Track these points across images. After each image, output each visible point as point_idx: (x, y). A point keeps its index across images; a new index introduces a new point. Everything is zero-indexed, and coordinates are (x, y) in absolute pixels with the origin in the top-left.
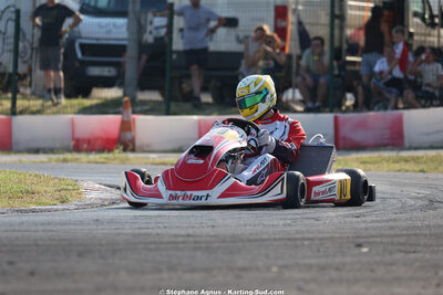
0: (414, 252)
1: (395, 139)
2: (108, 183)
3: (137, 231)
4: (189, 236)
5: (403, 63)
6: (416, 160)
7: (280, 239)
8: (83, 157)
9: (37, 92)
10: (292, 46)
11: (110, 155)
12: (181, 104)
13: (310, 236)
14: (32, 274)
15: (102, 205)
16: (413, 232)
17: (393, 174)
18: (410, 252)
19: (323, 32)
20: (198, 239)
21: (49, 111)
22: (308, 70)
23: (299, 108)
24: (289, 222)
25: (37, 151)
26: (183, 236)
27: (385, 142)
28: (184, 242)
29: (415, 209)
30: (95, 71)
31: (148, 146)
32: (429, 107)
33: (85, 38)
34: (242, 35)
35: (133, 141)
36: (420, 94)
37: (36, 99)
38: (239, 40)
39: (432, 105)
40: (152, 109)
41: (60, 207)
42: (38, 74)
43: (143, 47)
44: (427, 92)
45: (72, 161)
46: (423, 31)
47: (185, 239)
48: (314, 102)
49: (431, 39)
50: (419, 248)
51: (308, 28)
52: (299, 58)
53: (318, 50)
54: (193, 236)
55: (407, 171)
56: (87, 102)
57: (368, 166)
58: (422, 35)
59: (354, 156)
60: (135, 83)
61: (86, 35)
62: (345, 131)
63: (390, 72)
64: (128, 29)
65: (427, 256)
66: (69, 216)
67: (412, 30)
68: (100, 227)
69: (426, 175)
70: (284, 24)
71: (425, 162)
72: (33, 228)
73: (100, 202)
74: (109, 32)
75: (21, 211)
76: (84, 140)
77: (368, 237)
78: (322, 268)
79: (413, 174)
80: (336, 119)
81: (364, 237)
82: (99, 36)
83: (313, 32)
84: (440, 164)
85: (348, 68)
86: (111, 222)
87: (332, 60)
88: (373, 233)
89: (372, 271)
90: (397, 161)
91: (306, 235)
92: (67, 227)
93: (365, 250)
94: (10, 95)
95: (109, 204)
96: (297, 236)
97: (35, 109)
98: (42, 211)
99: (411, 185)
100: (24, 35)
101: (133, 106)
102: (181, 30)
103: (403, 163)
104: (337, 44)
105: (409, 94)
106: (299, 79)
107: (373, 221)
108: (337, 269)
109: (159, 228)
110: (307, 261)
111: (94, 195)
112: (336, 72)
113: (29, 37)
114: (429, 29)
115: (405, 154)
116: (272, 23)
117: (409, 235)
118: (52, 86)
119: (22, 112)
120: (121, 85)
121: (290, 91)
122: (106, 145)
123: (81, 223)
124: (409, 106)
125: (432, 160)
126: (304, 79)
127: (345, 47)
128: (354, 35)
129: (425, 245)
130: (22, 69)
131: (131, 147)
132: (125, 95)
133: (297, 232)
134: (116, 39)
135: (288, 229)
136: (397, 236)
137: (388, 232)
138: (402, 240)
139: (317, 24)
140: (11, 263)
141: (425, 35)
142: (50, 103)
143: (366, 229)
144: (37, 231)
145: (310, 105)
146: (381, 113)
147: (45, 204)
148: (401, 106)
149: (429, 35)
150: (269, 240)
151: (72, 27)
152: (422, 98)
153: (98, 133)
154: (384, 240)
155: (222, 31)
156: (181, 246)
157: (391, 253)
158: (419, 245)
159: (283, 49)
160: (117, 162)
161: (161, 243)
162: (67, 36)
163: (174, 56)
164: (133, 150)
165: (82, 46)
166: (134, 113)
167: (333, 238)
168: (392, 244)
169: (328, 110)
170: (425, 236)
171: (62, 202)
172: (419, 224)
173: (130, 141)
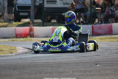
0: (113, 66)
1: (110, 32)
2: (25, 47)
3: (31, 62)
4: (46, 62)
6: (116, 38)
8: (19, 39)
9: (5, 21)
11: (26, 39)
12: (47, 23)
13: (82, 62)
15: (23, 54)
16: (113, 60)
17: (109, 42)
18: (111, 66)
20: (49, 63)
21: (8, 26)
24: (77, 58)
25: (5, 38)
26: (45, 63)
27: (107, 33)
28: (45, 65)
30: (21, 14)
31: (38, 35)
33: (19, 4)
34: (65, 2)
35: (33, 34)
37: (5, 23)
38: (64, 4)
40: (39, 25)
41: (10, 55)
43: (36, 7)
45: (15, 40)
47: (46, 64)
50: (114, 65)
55: (113, 41)
56: (20, 23)
57: (102, 40)
58: (117, 1)
60: (33, 17)
62: (95, 30)
64: (31, 1)
65: (116, 67)
66: (13, 58)
73: (22, 53)
74: (26, 2)
76: (19, 34)
77: (99, 62)
78: (85, 71)
79: (115, 42)
80: (92, 26)
81: (98, 62)
82: (23, 4)
85: (96, 11)
86: (24, 59)
88: (101, 60)
89: (100, 72)
90: (110, 38)
93: (98, 66)
98: (5, 56)
99: (114, 45)
101: (33, 24)
102: (47, 1)
103: (112, 39)
108: (89, 72)
109: (38, 60)
110: (81, 69)
111: (20, 51)
113: (2, 4)
115: (113, 36)
117: (111, 61)
120: (29, 18)
122: (25, 36)
123: (16, 59)
128: (97, 1)
129: (116, 64)
131: (32, 36)
132: (31, 21)
133: (79, 61)
134: (27, 4)
135: (76, 60)
136: (108, 61)
137: (106, 60)
138: (109, 62)
143: (99, 59)
144: (2, 62)
147: (6, 54)
150: (70, 63)
153: (23, 32)
154: (104, 62)
155: (58, 1)
156: (44, 66)
157: (106, 66)
160: (29, 40)
161: (38, 65)
163: (45, 9)
164: (33, 37)
165: (18, 7)
166: (33, 26)
167: (89, 62)
168: (106, 63)
169: (90, 24)
170: (116, 61)
171: (11, 53)
172: (115, 57)
173: (32, 34)
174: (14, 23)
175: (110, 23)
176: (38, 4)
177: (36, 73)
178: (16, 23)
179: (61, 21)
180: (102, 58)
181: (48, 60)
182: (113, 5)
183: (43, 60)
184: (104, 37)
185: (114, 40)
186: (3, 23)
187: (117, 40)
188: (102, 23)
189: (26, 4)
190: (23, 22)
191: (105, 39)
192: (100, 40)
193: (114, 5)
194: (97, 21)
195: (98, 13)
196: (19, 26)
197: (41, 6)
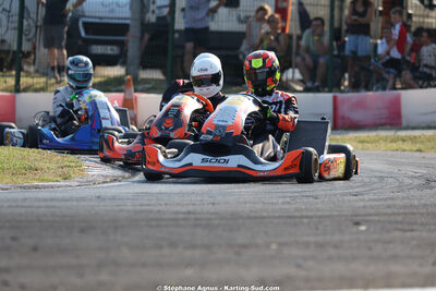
0: (412, 230)
1: (393, 119)
3: (138, 208)
4: (189, 213)
5: (401, 43)
7: (279, 217)
9: (41, 70)
10: (292, 26)
13: (310, 214)
14: (35, 249)
15: (104, 182)
16: (410, 211)
17: (390, 153)
18: (408, 231)
19: (323, 12)
20: (198, 216)
21: (52, 89)
22: (308, 50)
23: (299, 88)
24: (288, 200)
26: (184, 213)
27: (383, 121)
28: (184, 219)
29: (413, 188)
30: (98, 49)
32: (426, 87)
33: (89, 17)
34: (243, 15)
35: (135, 119)
36: (418, 74)
37: (40, 77)
38: (240, 20)
39: (429, 86)
41: (62, 183)
42: (42, 51)
43: (145, 26)
44: (425, 73)
46: (421, 13)
47: (187, 216)
48: (314, 82)
49: (426, 20)
50: (415, 227)
51: (308, 8)
52: (300, 38)
53: (319, 31)
54: (194, 213)
55: (405, 150)
57: (366, 145)
58: (420, 16)
59: (352, 135)
60: (137, 61)
61: (91, 14)
62: (344, 111)
63: (388, 53)
65: (424, 234)
67: (410, 12)
68: (102, 204)
69: (423, 154)
70: (284, 4)
71: (422, 142)
72: (37, 204)
73: (102, 179)
74: (112, 11)
75: (24, 188)
77: (365, 215)
78: (321, 246)
79: (410, 153)
80: (335, 98)
82: (101, 15)
83: (313, 12)
86: (113, 198)
87: (331, 41)
88: (372, 211)
89: (370, 249)
90: (394, 140)
91: (305, 213)
92: (69, 203)
93: (363, 228)
94: (14, 73)
95: (111, 181)
96: (297, 214)
97: (38, 86)
98: (44, 187)
99: (409, 164)
100: (29, 13)
101: (135, 84)
102: (183, 10)
103: (400, 142)
104: (336, 25)
105: (407, 75)
106: (299, 59)
107: (370, 200)
108: (336, 247)
109: (160, 205)
110: (305, 239)
111: (96, 172)
112: (336, 53)
113: (33, 15)
114: (427, 10)
115: (402, 133)
116: (273, 3)
117: (405, 214)
118: (56, 64)
119: (26, 90)
121: (290, 71)
123: (83, 199)
124: (407, 87)
125: (429, 139)
126: (304, 59)
127: (344, 27)
129: (422, 224)
130: (26, 47)
132: (127, 74)
133: (297, 210)
134: (119, 18)
135: (287, 206)
136: (394, 214)
137: (385, 211)
138: (400, 218)
139: (317, 5)
140: (14, 239)
141: (424, 16)
142: (53, 81)
143: (364, 207)
145: (309, 84)
146: (379, 93)
147: (50, 181)
148: (399, 86)
149: (428, 17)
150: (269, 217)
151: (75, 6)
152: (420, 78)
154: (382, 218)
155: (223, 11)
156: (182, 222)
157: (388, 231)
158: (416, 223)
159: (284, 29)
161: (162, 220)
162: (70, 14)
163: (177, 35)
165: (85, 24)
166: (136, 91)
167: (331, 216)
168: (390, 222)
169: (326, 89)
170: (422, 214)
171: (65, 179)
172: (416, 203)
173: (132, 119)
180: (372, 203)
181: (194, 204)
183: (178, 204)
184: (372, 134)
185: (405, 145)
186: (32, 77)
187: (418, 146)
191: (375, 141)
192: (360, 146)
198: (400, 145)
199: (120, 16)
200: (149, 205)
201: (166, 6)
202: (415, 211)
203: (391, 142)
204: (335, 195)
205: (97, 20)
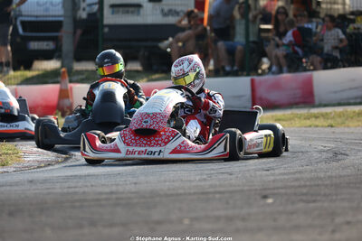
0: (314, 201)
1: (306, 98)
3: (65, 190)
4: (112, 193)
6: (325, 116)
13: (222, 189)
15: (38, 167)
16: (316, 183)
17: (304, 129)
18: (308, 202)
20: (120, 196)
24: (205, 177)
26: (106, 193)
27: (297, 100)
28: (107, 199)
29: (321, 162)
30: (34, 45)
33: (25, 16)
34: (166, 9)
35: (70, 107)
38: (165, 14)
39: (340, 67)
40: (87, 78)
43: (77, 23)
47: (109, 196)
49: (336, 6)
50: (319, 198)
54: (115, 193)
55: (317, 126)
56: (29, 74)
57: (283, 123)
58: (327, 3)
59: (269, 114)
60: (71, 55)
61: (26, 14)
62: (261, 92)
64: (63, 6)
65: (326, 204)
66: (8, 179)
68: (33, 187)
69: (333, 129)
71: (333, 118)
73: (36, 164)
74: (47, 10)
77: (274, 189)
78: (230, 219)
79: (322, 129)
80: (252, 81)
81: (269, 189)
82: (35, 14)
84: (347, 119)
85: (263, 35)
86: (45, 181)
88: (280, 184)
89: (275, 220)
90: (308, 118)
91: (218, 189)
93: (270, 201)
95: (45, 166)
96: (211, 190)
99: (320, 139)
101: (69, 76)
102: (112, 6)
103: (314, 119)
107: (280, 174)
108: (243, 219)
109: (86, 186)
110: (217, 213)
111: (31, 158)
115: (315, 111)
117: (311, 186)
120: (59, 57)
123: (17, 184)
125: (340, 115)
129: (325, 195)
131: (69, 112)
132: (62, 67)
133: (211, 186)
134: (52, 16)
135: (203, 183)
136: (300, 186)
137: (293, 184)
138: (305, 190)
143: (274, 181)
146: (293, 75)
150: (185, 194)
153: (39, 101)
154: (289, 191)
157: (293, 203)
158: (319, 194)
161: (85, 200)
163: (106, 30)
165: (23, 23)
166: (71, 82)
167: (242, 191)
168: (295, 194)
169: (245, 73)
170: (326, 186)
171: (3, 166)
172: (322, 176)
173: (68, 108)
174: (12, 73)
175: (305, 70)
176: (83, 15)
177: (80, 226)
178: (19, 73)
179: (155, 67)
180: (282, 177)
181: (117, 185)
182: (313, 14)
183: (103, 185)
184: (288, 112)
185: (317, 122)
187: (330, 122)
188: (280, 71)
189: (49, 16)
190: (38, 70)
191: (290, 119)
193: (319, 17)
194: (265, 66)
195: (268, 40)
196: (28, 81)
197: (95, 20)
198: (313, 122)
199: (54, 13)
200: (75, 187)
201: (95, 4)
202: (320, 182)
203: (305, 119)
204: (248, 171)
205: (33, 19)
